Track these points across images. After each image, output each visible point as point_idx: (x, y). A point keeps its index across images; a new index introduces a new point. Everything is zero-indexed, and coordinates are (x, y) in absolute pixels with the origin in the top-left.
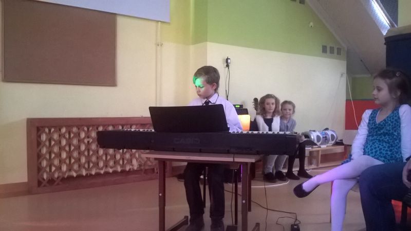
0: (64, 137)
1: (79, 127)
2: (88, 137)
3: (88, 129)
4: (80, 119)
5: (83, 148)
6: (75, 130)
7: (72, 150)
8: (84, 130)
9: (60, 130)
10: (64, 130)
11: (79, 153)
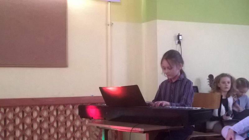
0: (18, 116)
1: (32, 107)
2: (40, 117)
3: (40, 109)
4: (33, 99)
5: (35, 126)
6: (28, 109)
7: (25, 128)
8: (36, 110)
9: (14, 110)
10: (18, 110)
11: (32, 132)
